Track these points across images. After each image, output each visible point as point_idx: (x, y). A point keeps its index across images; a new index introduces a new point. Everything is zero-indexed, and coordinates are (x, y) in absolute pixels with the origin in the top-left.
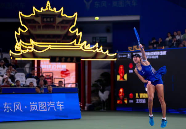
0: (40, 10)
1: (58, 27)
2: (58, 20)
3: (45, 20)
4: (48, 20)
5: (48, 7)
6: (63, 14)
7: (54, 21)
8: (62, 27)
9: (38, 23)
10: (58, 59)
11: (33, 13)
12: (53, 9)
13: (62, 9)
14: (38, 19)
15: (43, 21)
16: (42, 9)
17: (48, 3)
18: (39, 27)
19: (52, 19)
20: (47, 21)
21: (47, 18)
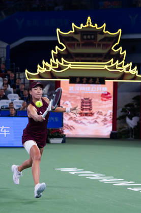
0: (80, 27)
1: (99, 45)
2: (100, 37)
3: (85, 37)
4: (89, 37)
5: (89, 23)
6: (105, 31)
7: (95, 38)
8: (104, 45)
9: (77, 40)
10: (78, 80)
11: (72, 30)
12: (94, 25)
13: (105, 25)
14: (78, 37)
15: (82, 39)
16: (82, 25)
17: (89, 18)
18: (78, 45)
19: (93, 37)
20: (87, 39)
21: (87, 35)
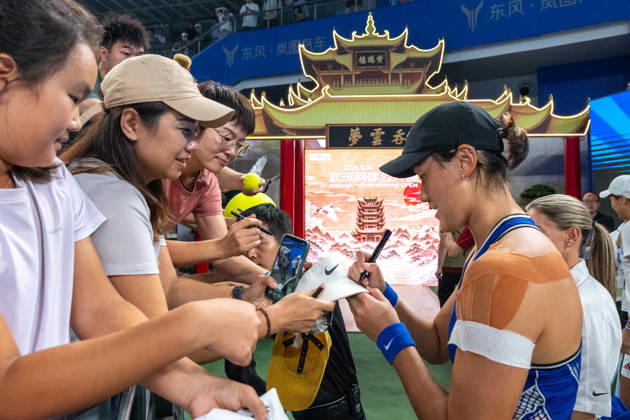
0: (350, 38)
1: (395, 77)
2: (396, 59)
3: (362, 60)
4: (371, 59)
5: (371, 30)
6: (408, 44)
7: (386, 62)
8: (406, 76)
9: (346, 68)
11: (333, 47)
12: (382, 33)
13: (406, 30)
14: (346, 60)
15: (356, 64)
16: (354, 34)
17: (370, 18)
18: (348, 78)
19: (380, 59)
20: (368, 64)
21: (367, 56)
